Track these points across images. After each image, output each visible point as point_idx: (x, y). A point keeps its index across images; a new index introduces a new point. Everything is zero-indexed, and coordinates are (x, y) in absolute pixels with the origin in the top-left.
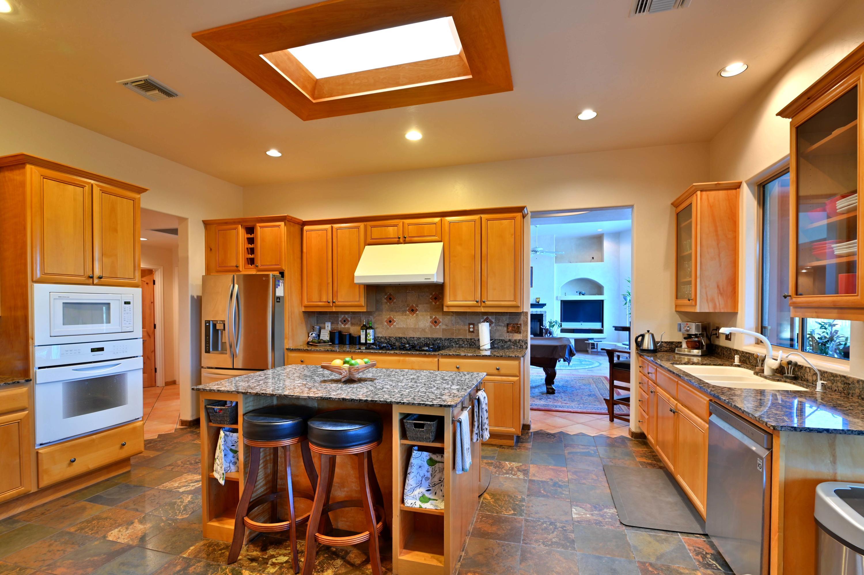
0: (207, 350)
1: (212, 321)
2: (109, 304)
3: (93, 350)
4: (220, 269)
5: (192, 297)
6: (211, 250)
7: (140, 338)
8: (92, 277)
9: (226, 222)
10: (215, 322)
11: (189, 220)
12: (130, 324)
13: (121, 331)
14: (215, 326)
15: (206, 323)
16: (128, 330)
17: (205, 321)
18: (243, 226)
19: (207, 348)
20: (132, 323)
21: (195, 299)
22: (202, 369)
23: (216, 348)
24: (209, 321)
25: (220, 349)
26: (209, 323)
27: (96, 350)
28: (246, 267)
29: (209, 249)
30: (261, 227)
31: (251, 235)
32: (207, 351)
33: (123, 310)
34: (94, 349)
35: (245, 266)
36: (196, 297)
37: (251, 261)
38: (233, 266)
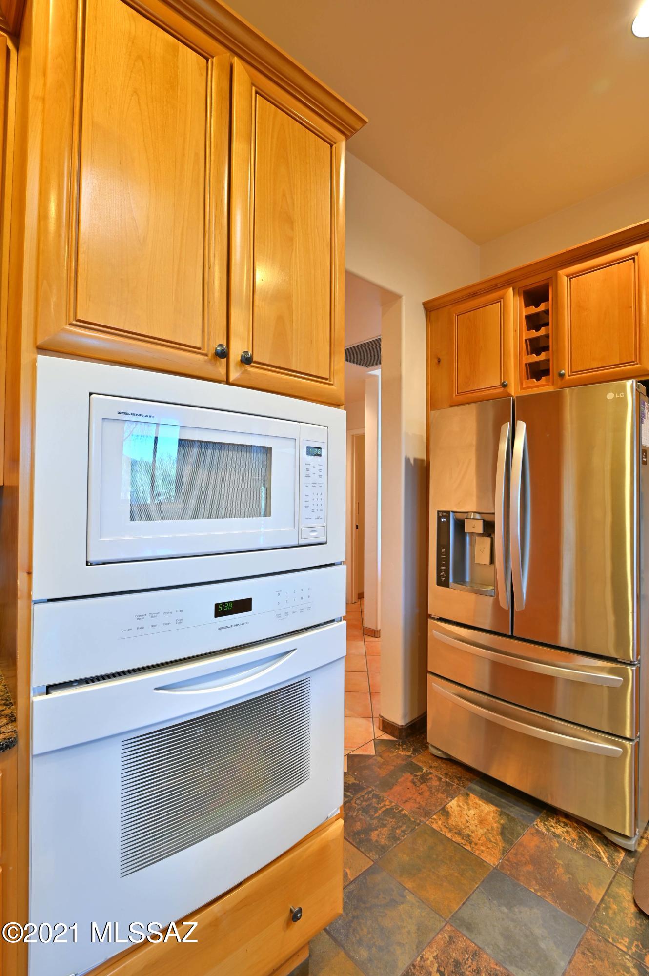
0: (443, 579)
1: (454, 512)
2: (267, 450)
3: (222, 610)
4: (460, 398)
5: (407, 460)
6: (439, 362)
7: (340, 563)
8: (223, 354)
9: (472, 293)
10: (460, 516)
11: (404, 299)
12: (318, 518)
13: (296, 543)
14: (460, 525)
15: (439, 518)
16: (314, 537)
17: (438, 512)
18: (517, 290)
19: (443, 574)
20: (323, 515)
21: (412, 464)
22: (429, 620)
23: (460, 579)
24: (448, 513)
25: (468, 579)
26: (448, 518)
27: (230, 607)
28: (524, 386)
29: (435, 361)
30: (570, 276)
31: (537, 306)
32: (443, 582)
33: (303, 472)
34: (223, 604)
35: (521, 383)
36: (412, 461)
37: (537, 371)
38: (496, 387)
